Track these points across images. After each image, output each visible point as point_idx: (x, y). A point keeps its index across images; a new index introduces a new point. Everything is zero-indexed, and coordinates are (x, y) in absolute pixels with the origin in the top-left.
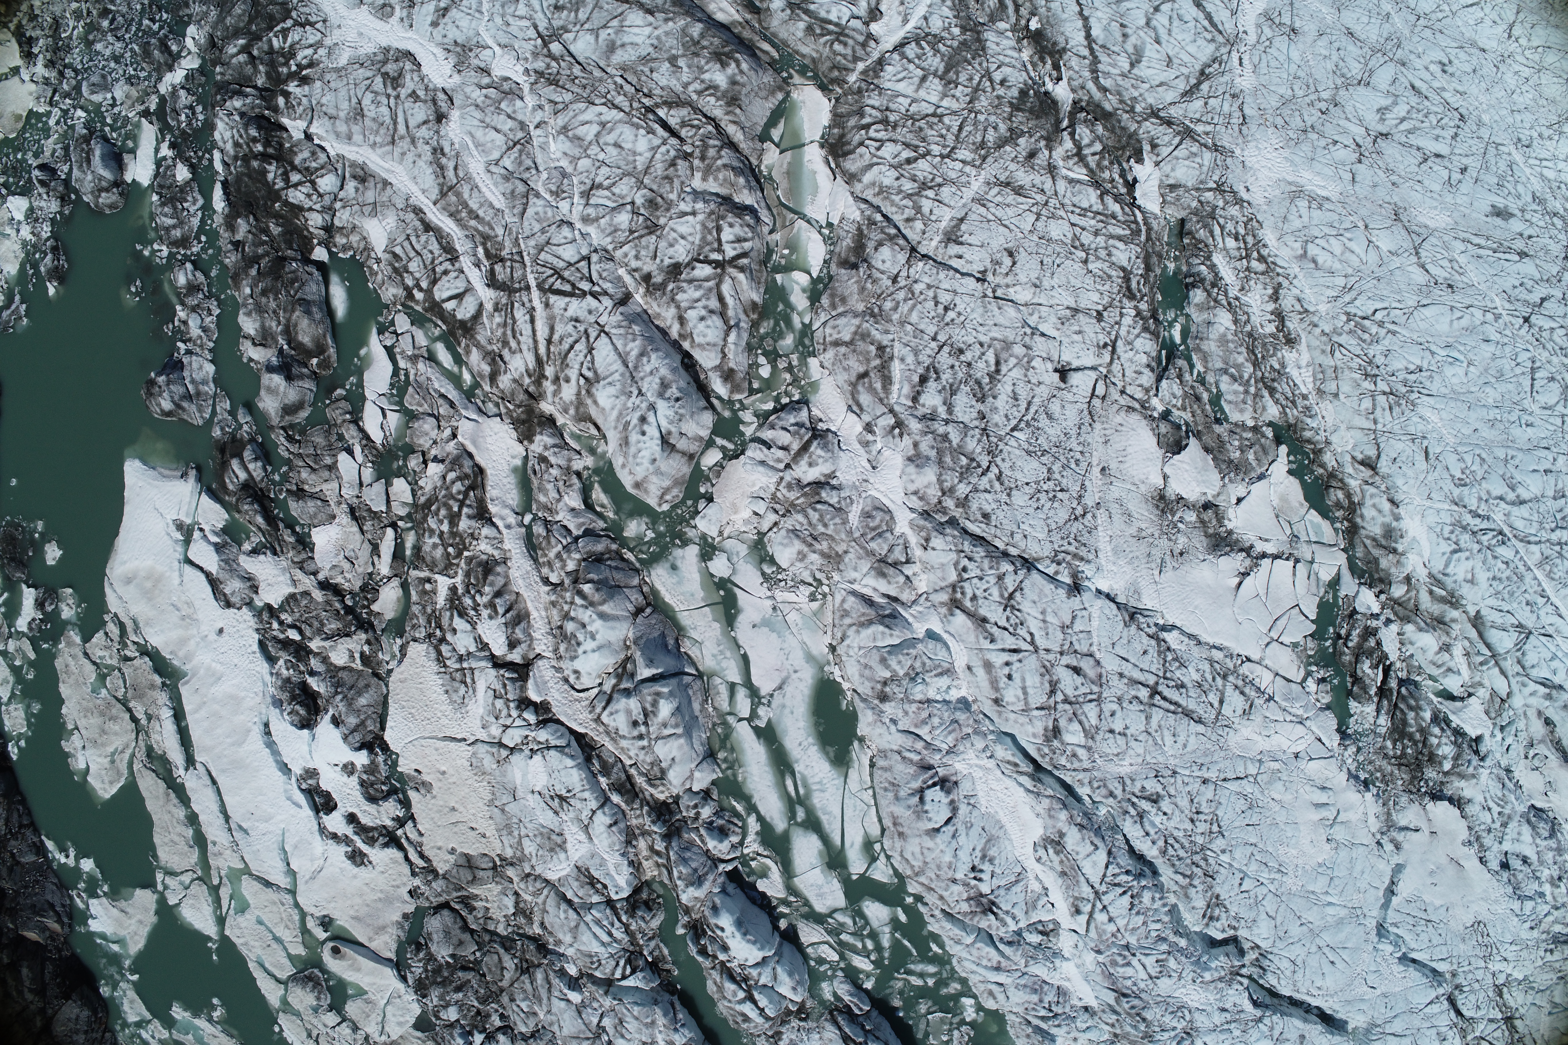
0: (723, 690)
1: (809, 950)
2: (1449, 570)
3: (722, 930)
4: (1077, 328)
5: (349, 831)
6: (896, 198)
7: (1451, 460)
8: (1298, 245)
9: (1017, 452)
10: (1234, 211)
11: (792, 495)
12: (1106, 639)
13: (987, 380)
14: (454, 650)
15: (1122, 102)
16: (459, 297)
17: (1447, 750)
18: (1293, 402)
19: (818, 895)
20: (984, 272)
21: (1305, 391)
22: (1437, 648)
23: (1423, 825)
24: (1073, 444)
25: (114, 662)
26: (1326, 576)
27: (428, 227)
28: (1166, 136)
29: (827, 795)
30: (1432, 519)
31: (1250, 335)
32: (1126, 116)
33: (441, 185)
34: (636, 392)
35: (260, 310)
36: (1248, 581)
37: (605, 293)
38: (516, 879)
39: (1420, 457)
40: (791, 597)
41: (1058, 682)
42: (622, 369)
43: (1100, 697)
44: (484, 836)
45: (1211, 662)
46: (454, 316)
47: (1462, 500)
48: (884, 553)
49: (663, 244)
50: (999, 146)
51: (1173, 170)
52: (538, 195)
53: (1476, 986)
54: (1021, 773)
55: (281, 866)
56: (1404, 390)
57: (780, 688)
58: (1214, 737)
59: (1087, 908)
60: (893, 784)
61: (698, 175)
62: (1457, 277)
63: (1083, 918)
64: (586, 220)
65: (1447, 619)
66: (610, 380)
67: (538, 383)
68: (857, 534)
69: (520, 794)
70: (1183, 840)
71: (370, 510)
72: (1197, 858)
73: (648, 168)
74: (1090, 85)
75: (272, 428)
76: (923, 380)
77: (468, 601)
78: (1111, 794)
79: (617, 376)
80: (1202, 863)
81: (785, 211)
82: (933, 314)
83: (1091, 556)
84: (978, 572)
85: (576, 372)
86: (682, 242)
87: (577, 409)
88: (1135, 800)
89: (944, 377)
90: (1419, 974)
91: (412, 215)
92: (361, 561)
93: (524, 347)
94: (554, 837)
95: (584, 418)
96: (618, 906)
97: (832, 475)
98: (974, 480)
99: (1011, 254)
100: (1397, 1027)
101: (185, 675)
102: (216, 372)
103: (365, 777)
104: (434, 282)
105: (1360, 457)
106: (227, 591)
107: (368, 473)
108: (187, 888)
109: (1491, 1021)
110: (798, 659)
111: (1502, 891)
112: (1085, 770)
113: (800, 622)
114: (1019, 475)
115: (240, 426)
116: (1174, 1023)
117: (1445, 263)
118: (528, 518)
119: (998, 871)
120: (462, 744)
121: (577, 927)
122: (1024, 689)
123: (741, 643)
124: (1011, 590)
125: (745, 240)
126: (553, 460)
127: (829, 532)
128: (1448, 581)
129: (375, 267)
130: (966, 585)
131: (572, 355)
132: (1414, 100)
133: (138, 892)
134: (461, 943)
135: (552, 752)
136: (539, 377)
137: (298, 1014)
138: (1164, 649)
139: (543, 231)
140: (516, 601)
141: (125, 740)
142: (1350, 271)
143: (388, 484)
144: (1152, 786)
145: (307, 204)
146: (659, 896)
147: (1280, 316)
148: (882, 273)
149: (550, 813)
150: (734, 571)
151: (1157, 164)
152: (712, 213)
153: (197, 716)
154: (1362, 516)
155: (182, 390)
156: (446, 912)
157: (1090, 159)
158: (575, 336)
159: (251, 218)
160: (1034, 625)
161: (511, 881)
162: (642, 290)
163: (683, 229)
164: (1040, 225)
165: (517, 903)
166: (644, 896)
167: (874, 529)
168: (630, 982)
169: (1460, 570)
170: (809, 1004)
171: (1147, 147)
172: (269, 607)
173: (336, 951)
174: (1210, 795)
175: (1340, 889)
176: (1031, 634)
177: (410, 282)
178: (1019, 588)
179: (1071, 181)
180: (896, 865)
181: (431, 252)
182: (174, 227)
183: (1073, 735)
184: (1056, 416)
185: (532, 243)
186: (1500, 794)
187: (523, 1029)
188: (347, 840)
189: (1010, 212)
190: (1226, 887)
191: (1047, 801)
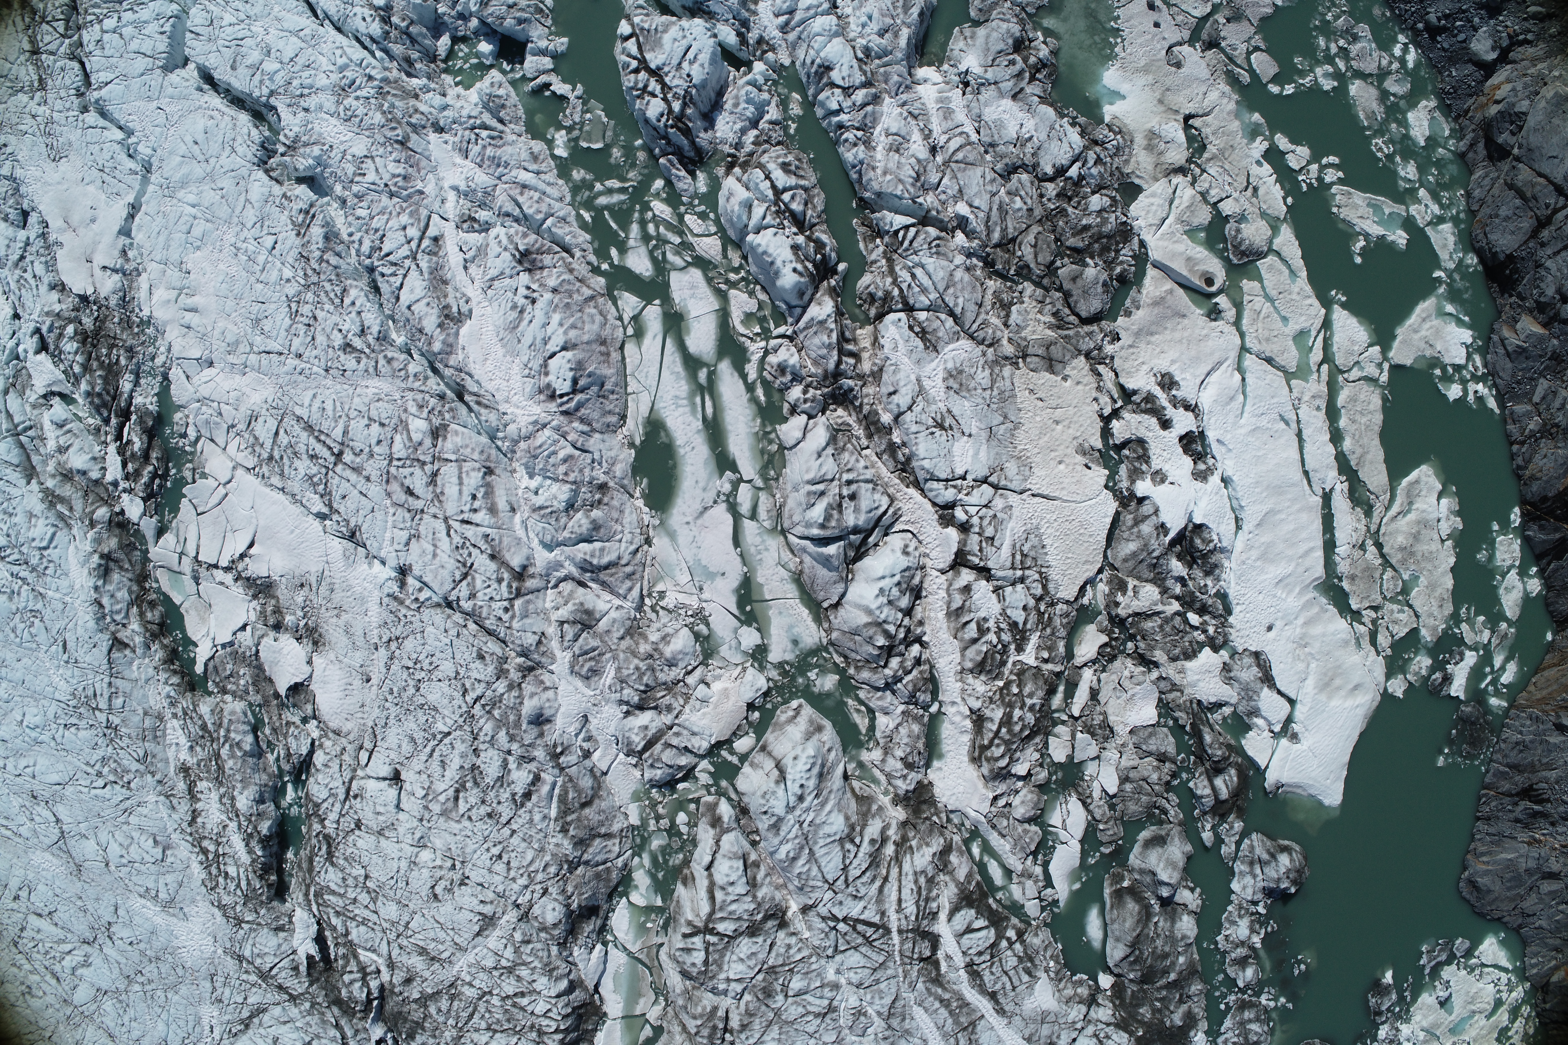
0: (762, 513)
1: (713, 229)
2: (52, 530)
3: (795, 270)
4: (381, 818)
5: (1170, 412)
6: (536, 963)
7: (42, 638)
8: (170, 860)
9: (446, 712)
10: (226, 900)
11: (667, 700)
12: (379, 518)
13: (468, 785)
14: (1028, 589)
15: (323, 1014)
16: (969, 930)
17: (70, 347)
18: (185, 714)
19: (697, 287)
20: (462, 883)
21: (175, 721)
22: (71, 450)
23: (98, 272)
24: (394, 711)
25: (1389, 606)
26: (169, 538)
27: (993, 996)
28: (284, 977)
29: (673, 393)
30: (64, 583)
31: (221, 784)
32: (320, 1000)
33: (973, 1032)
34: (805, 825)
35: (1172, 939)
36: (241, 549)
37: (824, 919)
38: (1005, 342)
39: (71, 645)
40: (683, 598)
41: (429, 484)
42: (816, 848)
43: (391, 461)
44: (1031, 391)
45: (282, 474)
46: (977, 913)
47: (35, 597)
48: (585, 635)
49: (762, 956)
50: (438, 993)
51: (280, 945)
52: (879, 1014)
53: (63, 93)
54: (475, 394)
55: (1249, 379)
56: (82, 710)
57: (706, 509)
58: (286, 399)
59: (426, 243)
60: (604, 397)
61: (721, 1013)
62: (28, 804)
63: (432, 232)
64: (836, 987)
65: (59, 478)
66: (829, 840)
67: (905, 839)
68: (608, 655)
69: (984, 435)
70: (325, 300)
71: (1093, 735)
72: (315, 279)
73: (768, 1026)
74: (349, 1033)
75: (1180, 824)
76: (527, 795)
77: (1006, 637)
78: (389, 361)
79: (821, 842)
80: (310, 272)
81: (647, 961)
82: (513, 855)
83: (386, 600)
84: (494, 605)
85: (862, 849)
86: (742, 956)
87: (869, 810)
88: (367, 351)
89: (507, 795)
90: (116, 115)
91: (1007, 1008)
92: (1112, 686)
93: (911, 877)
94: (956, 386)
95: (864, 801)
96: (900, 306)
97: (627, 714)
98: (489, 693)
99: (435, 896)
100: (141, 63)
101: (1315, 587)
102: (1230, 881)
103: (1144, 467)
104: (993, 946)
105: (127, 652)
106: (1255, 669)
107: (1090, 769)
108: (1357, 363)
109: (52, 53)
110: (684, 535)
111: (30, 189)
112: (412, 390)
113: (677, 572)
114: (446, 689)
115: (1213, 828)
116: (355, 103)
117: (37, 819)
118: (934, 709)
119: (510, 294)
120: (1035, 492)
121: (947, 288)
122: (461, 484)
123: (739, 559)
124: (464, 583)
125: (682, 949)
126: (899, 765)
127: (636, 661)
128: (52, 520)
129: (1052, 964)
130: (506, 595)
131: (864, 866)
132: (57, 968)
133: (1408, 362)
134: (1074, 279)
135: (943, 476)
136: (902, 845)
137: (1263, 215)
138: (326, 495)
139: (877, 981)
140: (957, 630)
141: (1393, 526)
142: (125, 827)
143: (1070, 757)
144: (349, 362)
145: (1110, 1030)
146: (861, 306)
147: (192, 795)
148: (556, 900)
149: (955, 412)
150: (736, 631)
151: (294, 952)
152: (712, 978)
153: (1312, 545)
154: (130, 592)
155: (1266, 870)
156: (1084, 314)
157: (355, 969)
158: (858, 882)
159: (1168, 1024)
160: (445, 544)
161: (1010, 340)
162: (790, 914)
163: (741, 967)
164: (405, 918)
165: (1008, 316)
166: (873, 312)
167: (591, 659)
168: (900, 220)
169: (41, 529)
170: (720, 171)
171: (303, 968)
172: (1216, 649)
173: (1210, 281)
174: (296, 342)
175: (182, 221)
176: (449, 535)
177: (1018, 946)
178: (456, 583)
179: (374, 951)
180: (613, 309)
181: (992, 973)
182: (1250, 1021)
183: (419, 426)
184: (406, 740)
185: (890, 972)
186: (23, 291)
187: (1025, 177)
188: (1175, 402)
189: (432, 935)
190: (289, 243)
191: (451, 363)
